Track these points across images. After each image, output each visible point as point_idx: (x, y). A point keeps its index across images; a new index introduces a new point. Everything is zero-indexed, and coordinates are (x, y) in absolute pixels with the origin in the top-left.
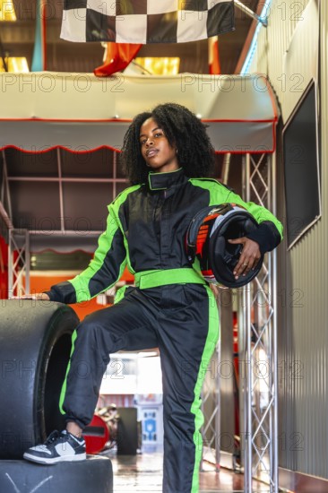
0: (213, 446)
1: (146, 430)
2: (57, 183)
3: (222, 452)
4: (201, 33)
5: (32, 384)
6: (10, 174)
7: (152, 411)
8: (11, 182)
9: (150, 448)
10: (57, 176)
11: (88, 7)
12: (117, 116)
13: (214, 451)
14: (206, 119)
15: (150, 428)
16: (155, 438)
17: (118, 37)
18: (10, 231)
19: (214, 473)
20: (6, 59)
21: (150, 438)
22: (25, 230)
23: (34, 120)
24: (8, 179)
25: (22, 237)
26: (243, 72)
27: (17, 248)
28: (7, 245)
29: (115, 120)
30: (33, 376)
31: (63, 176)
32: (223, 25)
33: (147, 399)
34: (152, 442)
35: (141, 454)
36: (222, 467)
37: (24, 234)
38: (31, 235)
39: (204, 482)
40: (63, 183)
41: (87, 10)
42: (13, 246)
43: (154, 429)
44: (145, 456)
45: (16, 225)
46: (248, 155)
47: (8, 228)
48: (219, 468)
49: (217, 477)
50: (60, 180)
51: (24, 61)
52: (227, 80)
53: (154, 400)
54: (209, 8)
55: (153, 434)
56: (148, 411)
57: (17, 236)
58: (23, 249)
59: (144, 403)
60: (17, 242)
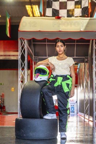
0: (88, 115)
1: (71, 110)
2: (46, 44)
3: (90, 116)
4: (80, 14)
5: (38, 101)
6: (33, 42)
7: (73, 105)
8: (33, 44)
9: (73, 115)
10: (46, 42)
11: (53, 8)
12: (61, 30)
13: (88, 116)
14: (83, 31)
15: (72, 109)
16: (74, 112)
17: (60, 15)
18: (33, 57)
19: (88, 122)
20: (32, 6)
21: (73, 112)
22: (37, 57)
23: (39, 31)
24: (33, 43)
25: (36, 58)
26: (94, 17)
27: (35, 62)
28: (32, 61)
29: (60, 31)
30: (39, 99)
31: (47, 42)
32: (85, 12)
33: (72, 101)
34: (73, 113)
35: (69, 117)
36: (90, 120)
37: (37, 58)
38: (39, 58)
39: (85, 124)
40: (47, 44)
41: (53, 9)
42: (34, 61)
43: (74, 110)
44: (71, 117)
45: (35, 55)
46: (94, 40)
47: (33, 56)
48: (89, 121)
49: (89, 123)
50: (47, 43)
51: (37, 6)
52: (90, 19)
53: (74, 101)
54: (82, 8)
55: (73, 111)
56: (72, 105)
57: (35, 58)
58: (37, 62)
59: (71, 102)
60: (35, 60)
